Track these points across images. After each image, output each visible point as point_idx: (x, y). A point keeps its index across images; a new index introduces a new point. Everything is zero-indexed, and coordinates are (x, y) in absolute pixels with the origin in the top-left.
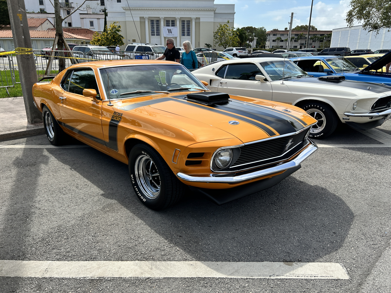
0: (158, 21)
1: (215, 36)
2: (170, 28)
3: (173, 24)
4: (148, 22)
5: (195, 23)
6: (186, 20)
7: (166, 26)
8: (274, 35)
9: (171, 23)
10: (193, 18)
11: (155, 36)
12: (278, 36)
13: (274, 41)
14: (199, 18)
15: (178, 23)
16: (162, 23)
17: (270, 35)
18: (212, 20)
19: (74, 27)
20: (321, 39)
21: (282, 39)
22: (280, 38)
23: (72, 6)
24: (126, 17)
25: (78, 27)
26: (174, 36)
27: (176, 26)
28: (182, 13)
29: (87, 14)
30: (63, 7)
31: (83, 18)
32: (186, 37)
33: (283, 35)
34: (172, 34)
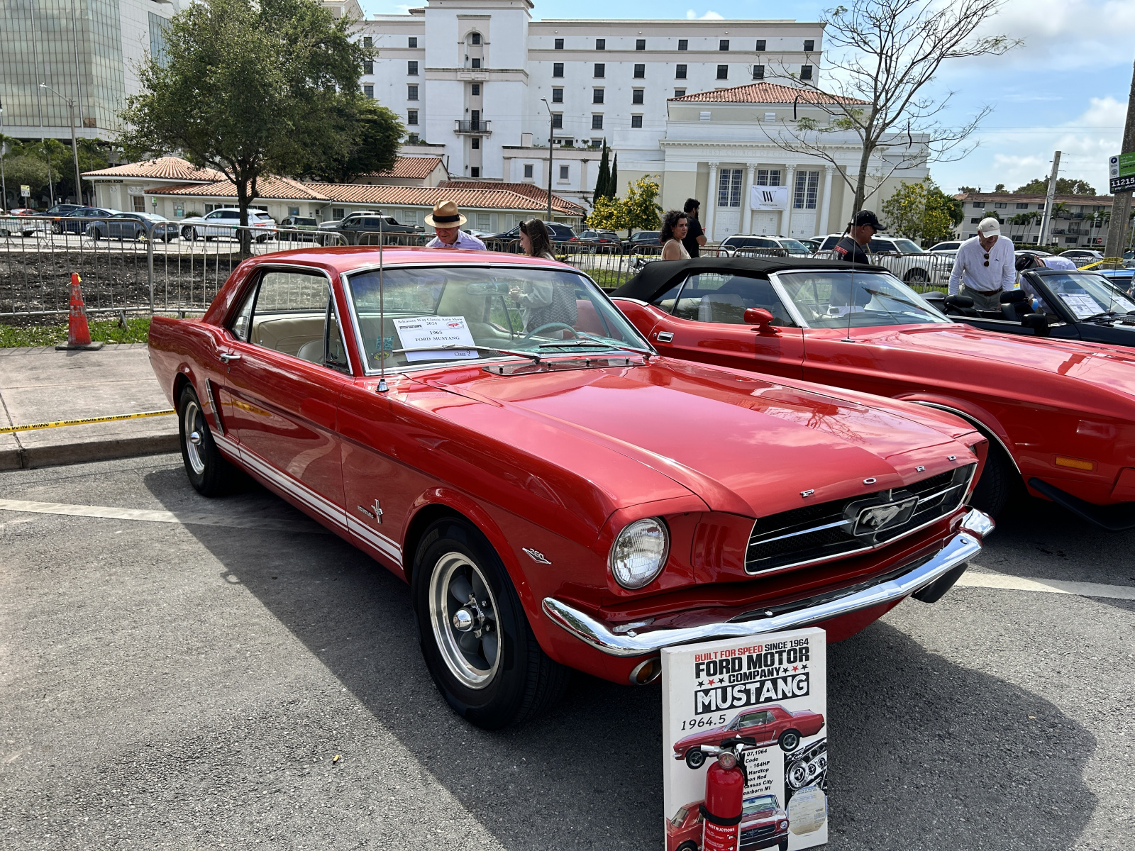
0: (739, 173)
2: (768, 188)
3: (777, 180)
4: (717, 173)
5: (833, 177)
6: (809, 170)
7: (760, 185)
8: (977, 205)
9: (770, 176)
10: (829, 166)
11: (729, 208)
12: (989, 209)
14: (844, 168)
15: (790, 179)
16: (751, 177)
17: (967, 205)
19: (485, 179)
23: (488, 129)
24: (666, 163)
25: (494, 179)
26: (779, 208)
27: (784, 184)
29: (521, 148)
30: (466, 132)
31: (510, 158)
32: (804, 210)
33: (1003, 206)
34: (773, 203)
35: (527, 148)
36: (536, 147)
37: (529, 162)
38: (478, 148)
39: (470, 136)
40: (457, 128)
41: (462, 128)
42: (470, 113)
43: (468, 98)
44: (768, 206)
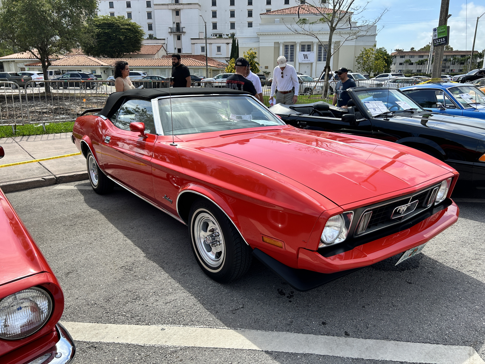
0: (293, 46)
1: (357, 60)
2: (306, 53)
3: (310, 49)
4: (283, 47)
6: (323, 44)
7: (302, 51)
8: (402, 57)
9: (306, 47)
12: (407, 58)
13: (401, 64)
14: (339, 42)
15: (315, 48)
16: (298, 48)
17: (397, 57)
18: (354, 44)
19: (184, 54)
20: (461, 61)
21: (412, 62)
23: (184, 31)
24: (260, 43)
25: (188, 54)
26: (309, 62)
27: (313, 51)
29: (199, 39)
30: (174, 33)
31: (194, 44)
32: (322, 62)
33: (413, 57)
34: (308, 59)
35: (202, 39)
37: (203, 45)
38: (180, 40)
39: (176, 35)
40: (170, 31)
41: (172, 31)
42: (175, 24)
43: (174, 17)
44: (306, 61)
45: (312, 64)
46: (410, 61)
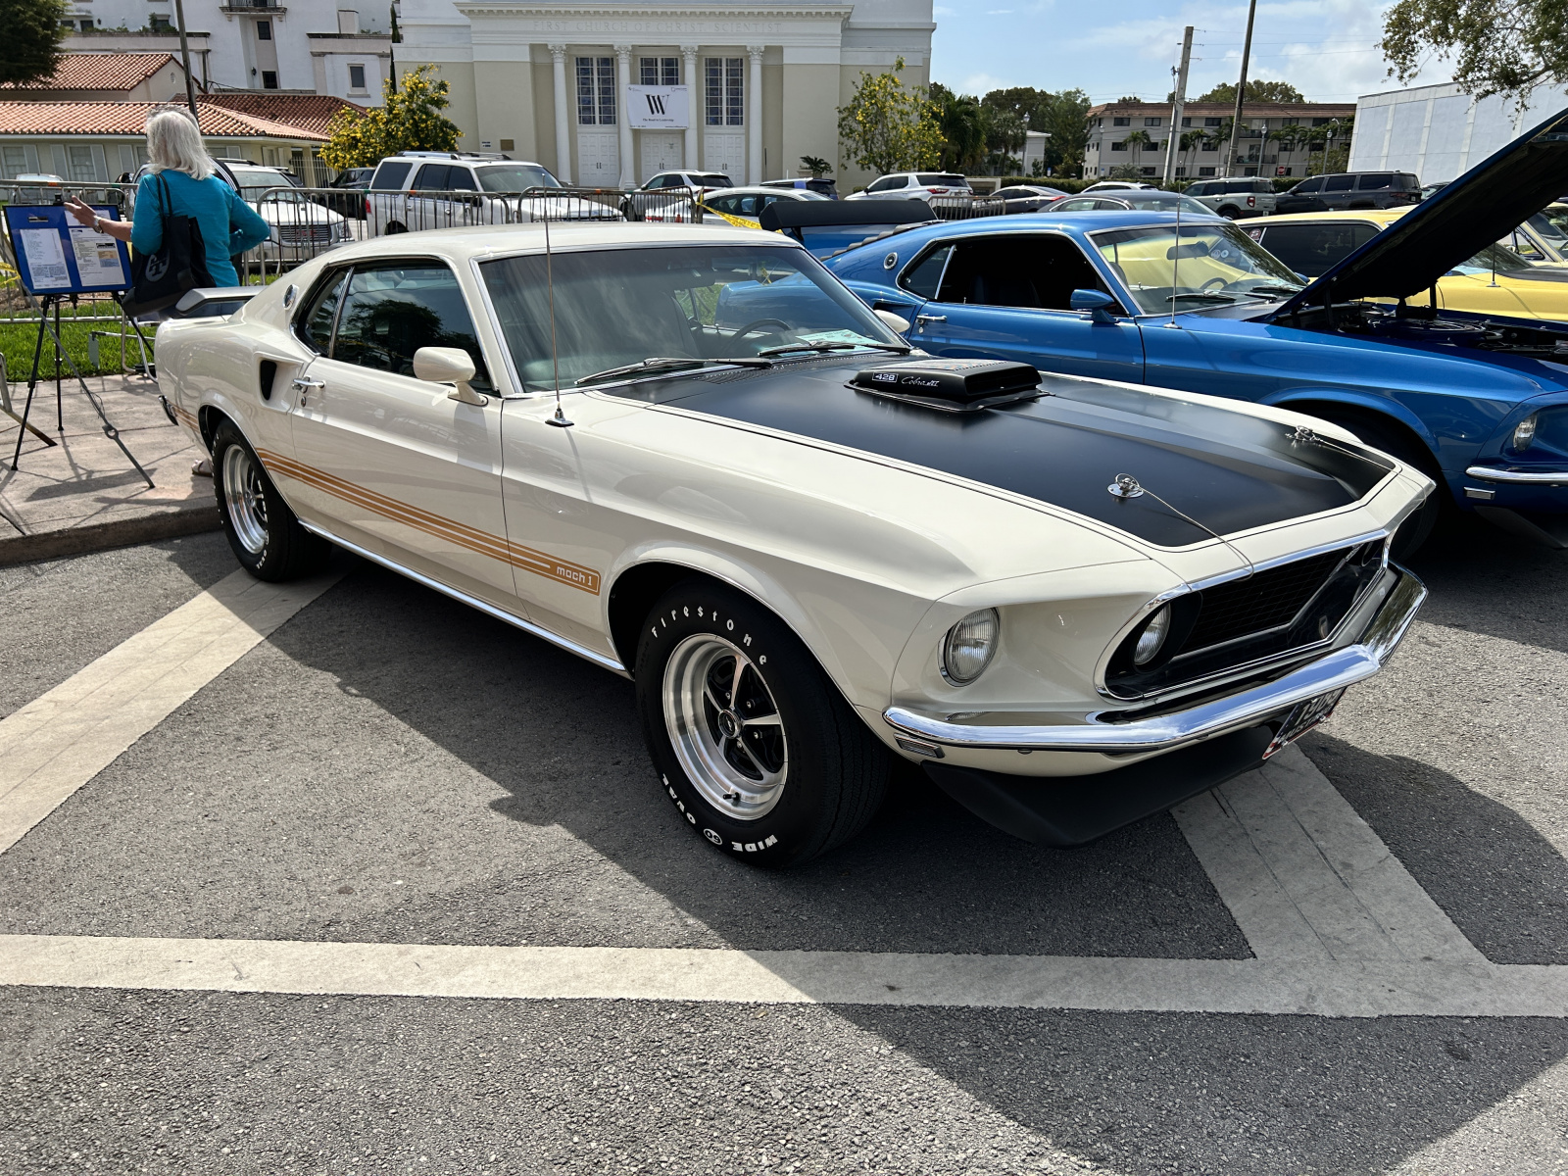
0: (608, 64)
1: (843, 123)
2: (654, 90)
3: (672, 75)
4: (567, 67)
5: (764, 68)
6: (724, 56)
7: (642, 83)
8: (1119, 122)
9: (659, 69)
10: (752, 48)
11: (597, 128)
12: (1137, 126)
13: (1116, 147)
14: (780, 50)
15: (690, 71)
16: (624, 71)
17: (1105, 122)
18: (834, 57)
19: (285, 91)
20: (1314, 138)
21: (1153, 139)
22: (1145, 135)
23: (278, 3)
24: (474, 47)
25: (301, 92)
26: (674, 125)
27: (683, 83)
28: (709, 26)
29: (339, 36)
30: (242, 10)
31: (323, 54)
32: (725, 128)
33: (1156, 122)
34: (667, 116)
35: (350, 36)
36: (365, 35)
37: (358, 60)
38: (268, 37)
40: (226, 3)
41: (234, 3)
44: (658, 123)
45: (683, 133)
46: (1147, 137)
